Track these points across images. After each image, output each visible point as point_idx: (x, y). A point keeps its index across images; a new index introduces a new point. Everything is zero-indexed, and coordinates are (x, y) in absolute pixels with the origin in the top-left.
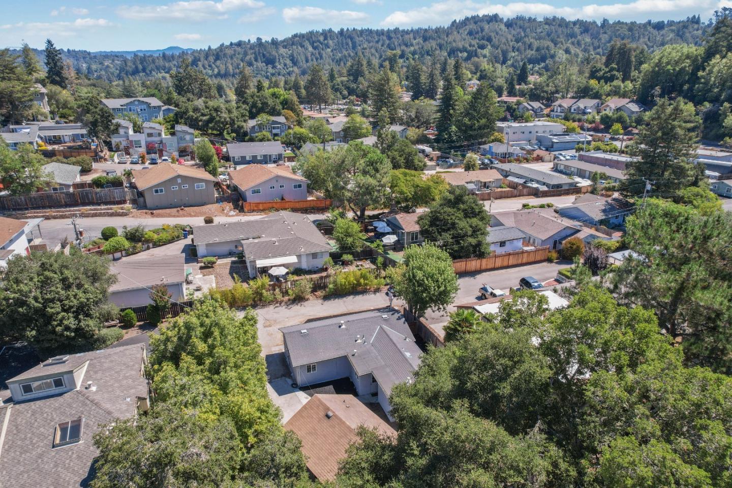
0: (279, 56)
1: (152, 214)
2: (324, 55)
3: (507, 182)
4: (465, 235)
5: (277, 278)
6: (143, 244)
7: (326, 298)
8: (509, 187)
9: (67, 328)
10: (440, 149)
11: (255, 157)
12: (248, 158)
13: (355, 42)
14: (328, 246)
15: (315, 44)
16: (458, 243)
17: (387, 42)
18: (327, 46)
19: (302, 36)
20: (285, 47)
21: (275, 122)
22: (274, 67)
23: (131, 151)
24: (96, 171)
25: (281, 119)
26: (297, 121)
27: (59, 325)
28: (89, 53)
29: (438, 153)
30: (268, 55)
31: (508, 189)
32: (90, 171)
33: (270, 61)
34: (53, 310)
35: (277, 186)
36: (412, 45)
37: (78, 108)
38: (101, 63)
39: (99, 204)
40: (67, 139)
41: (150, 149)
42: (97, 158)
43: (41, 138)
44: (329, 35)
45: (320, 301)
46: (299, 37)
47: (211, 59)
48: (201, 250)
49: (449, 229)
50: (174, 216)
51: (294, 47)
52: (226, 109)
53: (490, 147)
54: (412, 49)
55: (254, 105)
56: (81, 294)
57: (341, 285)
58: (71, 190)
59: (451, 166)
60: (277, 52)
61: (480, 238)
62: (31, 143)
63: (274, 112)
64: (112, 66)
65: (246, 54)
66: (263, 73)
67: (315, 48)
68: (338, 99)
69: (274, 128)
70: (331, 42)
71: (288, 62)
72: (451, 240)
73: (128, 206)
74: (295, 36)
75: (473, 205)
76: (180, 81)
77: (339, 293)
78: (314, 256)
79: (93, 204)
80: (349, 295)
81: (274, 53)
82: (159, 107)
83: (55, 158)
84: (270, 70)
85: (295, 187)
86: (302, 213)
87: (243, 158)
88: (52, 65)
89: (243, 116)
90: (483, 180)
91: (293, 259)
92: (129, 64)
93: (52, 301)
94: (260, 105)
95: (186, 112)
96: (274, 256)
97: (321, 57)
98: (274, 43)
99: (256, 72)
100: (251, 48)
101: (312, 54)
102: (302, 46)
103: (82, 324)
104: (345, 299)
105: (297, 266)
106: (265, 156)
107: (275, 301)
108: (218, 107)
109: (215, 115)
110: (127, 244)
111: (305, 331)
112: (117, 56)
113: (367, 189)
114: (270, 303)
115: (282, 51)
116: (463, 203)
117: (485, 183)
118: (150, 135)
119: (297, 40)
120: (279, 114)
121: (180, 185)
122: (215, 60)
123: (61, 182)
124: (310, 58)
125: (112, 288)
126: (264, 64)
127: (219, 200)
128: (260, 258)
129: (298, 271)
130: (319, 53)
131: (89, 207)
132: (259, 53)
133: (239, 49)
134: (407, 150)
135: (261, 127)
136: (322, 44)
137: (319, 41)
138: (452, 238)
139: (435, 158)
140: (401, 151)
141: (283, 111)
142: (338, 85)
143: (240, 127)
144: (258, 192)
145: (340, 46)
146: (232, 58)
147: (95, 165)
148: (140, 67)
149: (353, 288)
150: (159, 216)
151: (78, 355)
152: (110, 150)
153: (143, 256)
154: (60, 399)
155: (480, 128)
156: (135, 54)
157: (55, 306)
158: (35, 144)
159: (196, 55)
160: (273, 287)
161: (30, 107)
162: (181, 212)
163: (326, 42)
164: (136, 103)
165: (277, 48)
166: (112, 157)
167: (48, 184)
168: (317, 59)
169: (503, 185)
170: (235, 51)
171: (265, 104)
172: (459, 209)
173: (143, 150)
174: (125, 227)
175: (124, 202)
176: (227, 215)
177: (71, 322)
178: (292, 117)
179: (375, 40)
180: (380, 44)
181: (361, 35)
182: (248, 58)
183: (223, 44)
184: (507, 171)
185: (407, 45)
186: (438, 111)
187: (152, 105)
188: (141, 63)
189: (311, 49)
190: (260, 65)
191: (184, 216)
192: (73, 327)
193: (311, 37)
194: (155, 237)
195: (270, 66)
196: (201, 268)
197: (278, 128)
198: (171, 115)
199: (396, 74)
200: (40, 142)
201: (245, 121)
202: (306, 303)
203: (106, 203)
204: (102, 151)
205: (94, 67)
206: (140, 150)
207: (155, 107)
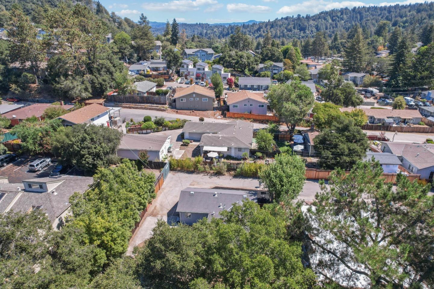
0: (309, 25)
1: (177, 112)
2: (339, 25)
3: (426, 121)
4: (342, 154)
5: (212, 159)
6: (163, 127)
7: (235, 176)
8: (426, 124)
9: (88, 163)
10: (385, 91)
11: (252, 86)
12: (248, 87)
13: (363, 16)
14: (250, 145)
15: (334, 18)
16: (336, 159)
17: (387, 14)
18: (342, 19)
19: (326, 13)
20: (314, 20)
21: (275, 66)
22: (305, 32)
23: (188, 77)
24: (165, 86)
25: (281, 65)
26: (293, 66)
27: (85, 160)
28: (209, 25)
29: (382, 94)
30: (302, 25)
31: (426, 126)
32: (162, 86)
33: (303, 29)
34: (83, 153)
35: (248, 104)
36: (406, 16)
37: (165, 53)
38: (213, 30)
39: (153, 103)
40: (161, 69)
41: (198, 77)
42: (169, 79)
43: (150, 68)
44: (344, 11)
45: (231, 177)
46: (324, 14)
47: (269, 27)
48: (186, 136)
49: (332, 148)
50: (187, 115)
51: (320, 20)
52: (247, 56)
53: (429, 93)
54: (405, 19)
55: (267, 55)
56: (99, 148)
57: (245, 170)
58: (146, 95)
59: (387, 104)
60: (308, 23)
61: (356, 158)
62: (144, 70)
63: (278, 60)
64: (217, 31)
65: (289, 24)
66: (297, 36)
67: (333, 20)
68: (335, 54)
69: (274, 69)
70: (345, 16)
71: (314, 30)
72: (331, 156)
73: (167, 106)
74: (322, 13)
75: (355, 134)
76: (234, 40)
77: (243, 175)
78: (240, 149)
79: (151, 103)
80: (250, 178)
81: (306, 24)
82: (212, 54)
83: (148, 78)
84: (302, 34)
85: (260, 106)
86: (259, 123)
87: (246, 86)
88: (174, 31)
89: (256, 61)
90: (403, 117)
91: (224, 149)
92: (225, 30)
93: (84, 148)
94: (270, 55)
95: (224, 58)
96: (215, 146)
97: (336, 26)
98: (308, 18)
99: (293, 35)
100: (293, 21)
101: (331, 24)
102: (325, 19)
103: (95, 162)
104: (246, 180)
105: (229, 154)
106: (259, 86)
107: (204, 172)
108: (242, 55)
109: (239, 60)
110: (154, 126)
111: (193, 193)
112: (221, 26)
113: (292, 113)
114: (202, 172)
115: (312, 22)
116: (349, 131)
117: (405, 119)
118: (199, 69)
119: (323, 15)
120: (281, 61)
121: (194, 98)
122: (271, 28)
123: (141, 90)
124: (329, 27)
125: (120, 147)
126: (299, 31)
127: (215, 109)
128: (207, 145)
129: (229, 157)
130: (336, 24)
131: (148, 105)
132: (297, 24)
133: (286, 22)
134: (348, 90)
135: (266, 68)
136: (338, 18)
137: (337, 16)
138: (332, 154)
139: (378, 98)
140: (344, 91)
141: (284, 60)
142: (338, 44)
143: (253, 68)
144: (236, 106)
145: (351, 19)
146: (280, 27)
147: (165, 83)
148: (230, 31)
149: (253, 174)
150: (181, 113)
151: (79, 177)
152: (179, 76)
153: (160, 134)
154: (40, 194)
155: (422, 78)
156: (230, 25)
157: (84, 151)
158: (146, 71)
159: (261, 25)
160: (205, 163)
161: (151, 53)
162: (192, 113)
163: (342, 16)
164: (201, 51)
165: (308, 21)
166: (177, 79)
167: (133, 91)
168: (333, 28)
169: (421, 123)
170: (283, 23)
171: (273, 55)
172: (343, 135)
173: (194, 77)
174: (156, 117)
175: (165, 104)
176: (216, 118)
177: (90, 160)
178: (289, 63)
179: (377, 14)
180: (381, 16)
181: (368, 11)
182: (289, 27)
183: (277, 19)
184: (431, 113)
185: (401, 17)
186: (391, 65)
187: (208, 53)
188: (231, 30)
189: (330, 21)
190: (296, 31)
191: (193, 115)
192: (90, 162)
193: (332, 14)
194: (170, 124)
195: (302, 32)
196: (182, 145)
197: (277, 70)
198: (218, 58)
199: (382, 38)
200: (149, 70)
201: (257, 64)
202: (221, 177)
203: (157, 104)
204: (173, 76)
205: (209, 32)
206: (192, 76)
207: (210, 54)
